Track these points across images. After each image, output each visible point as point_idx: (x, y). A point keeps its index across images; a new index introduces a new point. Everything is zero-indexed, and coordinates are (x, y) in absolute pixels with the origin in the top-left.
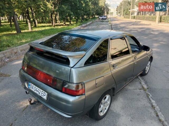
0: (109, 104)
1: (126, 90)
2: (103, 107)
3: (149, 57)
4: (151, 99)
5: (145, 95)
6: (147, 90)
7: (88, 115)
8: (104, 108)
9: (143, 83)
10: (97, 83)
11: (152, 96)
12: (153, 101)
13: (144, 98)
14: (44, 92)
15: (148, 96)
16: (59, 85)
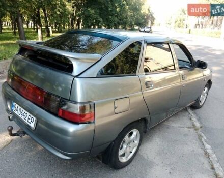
0: (137, 145)
1: (168, 128)
2: (126, 148)
3: (205, 80)
4: (205, 143)
5: (195, 137)
6: (200, 130)
7: (100, 160)
8: (128, 150)
9: (194, 119)
10: (116, 106)
11: (207, 138)
12: (208, 146)
13: (194, 141)
14: (32, 116)
15: (200, 137)
16: (54, 105)
